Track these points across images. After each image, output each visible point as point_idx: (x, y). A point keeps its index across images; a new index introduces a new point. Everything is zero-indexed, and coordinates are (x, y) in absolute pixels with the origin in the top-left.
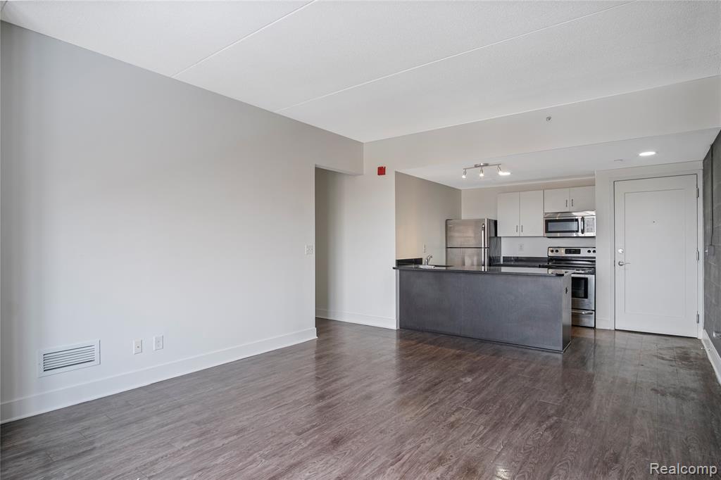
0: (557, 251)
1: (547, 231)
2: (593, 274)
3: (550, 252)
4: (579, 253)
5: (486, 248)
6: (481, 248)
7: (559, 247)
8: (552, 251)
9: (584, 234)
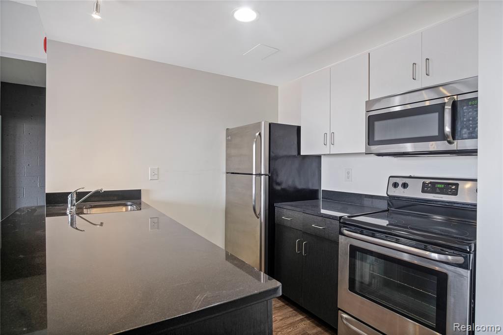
0: (405, 186)
1: (371, 141)
2: (467, 268)
3: (391, 186)
4: (455, 193)
5: (262, 175)
6: (252, 174)
7: (410, 177)
8: (395, 185)
9: (453, 143)
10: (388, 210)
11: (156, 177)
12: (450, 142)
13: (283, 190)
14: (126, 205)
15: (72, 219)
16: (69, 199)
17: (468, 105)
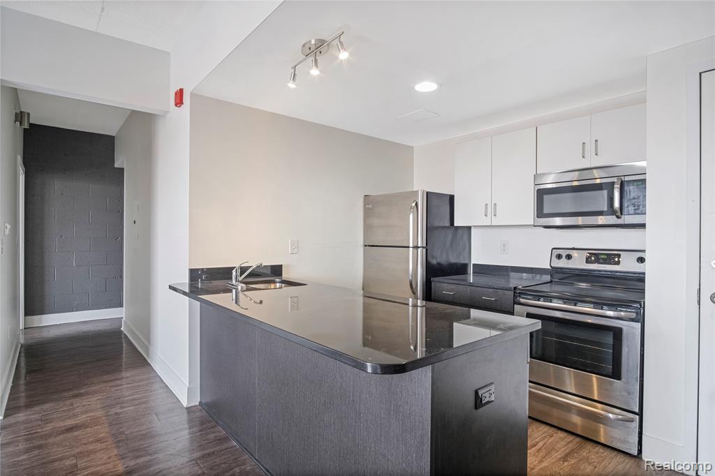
0: (569, 257)
1: (540, 213)
2: (637, 321)
3: (554, 257)
4: (618, 263)
5: (419, 247)
6: (408, 247)
7: (573, 249)
8: (559, 257)
9: (621, 218)
10: (551, 282)
11: (295, 251)
12: (618, 217)
13: (439, 264)
14: (274, 282)
15: (236, 296)
16: (234, 273)
17: (633, 185)
